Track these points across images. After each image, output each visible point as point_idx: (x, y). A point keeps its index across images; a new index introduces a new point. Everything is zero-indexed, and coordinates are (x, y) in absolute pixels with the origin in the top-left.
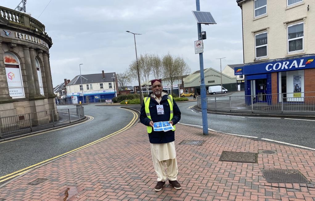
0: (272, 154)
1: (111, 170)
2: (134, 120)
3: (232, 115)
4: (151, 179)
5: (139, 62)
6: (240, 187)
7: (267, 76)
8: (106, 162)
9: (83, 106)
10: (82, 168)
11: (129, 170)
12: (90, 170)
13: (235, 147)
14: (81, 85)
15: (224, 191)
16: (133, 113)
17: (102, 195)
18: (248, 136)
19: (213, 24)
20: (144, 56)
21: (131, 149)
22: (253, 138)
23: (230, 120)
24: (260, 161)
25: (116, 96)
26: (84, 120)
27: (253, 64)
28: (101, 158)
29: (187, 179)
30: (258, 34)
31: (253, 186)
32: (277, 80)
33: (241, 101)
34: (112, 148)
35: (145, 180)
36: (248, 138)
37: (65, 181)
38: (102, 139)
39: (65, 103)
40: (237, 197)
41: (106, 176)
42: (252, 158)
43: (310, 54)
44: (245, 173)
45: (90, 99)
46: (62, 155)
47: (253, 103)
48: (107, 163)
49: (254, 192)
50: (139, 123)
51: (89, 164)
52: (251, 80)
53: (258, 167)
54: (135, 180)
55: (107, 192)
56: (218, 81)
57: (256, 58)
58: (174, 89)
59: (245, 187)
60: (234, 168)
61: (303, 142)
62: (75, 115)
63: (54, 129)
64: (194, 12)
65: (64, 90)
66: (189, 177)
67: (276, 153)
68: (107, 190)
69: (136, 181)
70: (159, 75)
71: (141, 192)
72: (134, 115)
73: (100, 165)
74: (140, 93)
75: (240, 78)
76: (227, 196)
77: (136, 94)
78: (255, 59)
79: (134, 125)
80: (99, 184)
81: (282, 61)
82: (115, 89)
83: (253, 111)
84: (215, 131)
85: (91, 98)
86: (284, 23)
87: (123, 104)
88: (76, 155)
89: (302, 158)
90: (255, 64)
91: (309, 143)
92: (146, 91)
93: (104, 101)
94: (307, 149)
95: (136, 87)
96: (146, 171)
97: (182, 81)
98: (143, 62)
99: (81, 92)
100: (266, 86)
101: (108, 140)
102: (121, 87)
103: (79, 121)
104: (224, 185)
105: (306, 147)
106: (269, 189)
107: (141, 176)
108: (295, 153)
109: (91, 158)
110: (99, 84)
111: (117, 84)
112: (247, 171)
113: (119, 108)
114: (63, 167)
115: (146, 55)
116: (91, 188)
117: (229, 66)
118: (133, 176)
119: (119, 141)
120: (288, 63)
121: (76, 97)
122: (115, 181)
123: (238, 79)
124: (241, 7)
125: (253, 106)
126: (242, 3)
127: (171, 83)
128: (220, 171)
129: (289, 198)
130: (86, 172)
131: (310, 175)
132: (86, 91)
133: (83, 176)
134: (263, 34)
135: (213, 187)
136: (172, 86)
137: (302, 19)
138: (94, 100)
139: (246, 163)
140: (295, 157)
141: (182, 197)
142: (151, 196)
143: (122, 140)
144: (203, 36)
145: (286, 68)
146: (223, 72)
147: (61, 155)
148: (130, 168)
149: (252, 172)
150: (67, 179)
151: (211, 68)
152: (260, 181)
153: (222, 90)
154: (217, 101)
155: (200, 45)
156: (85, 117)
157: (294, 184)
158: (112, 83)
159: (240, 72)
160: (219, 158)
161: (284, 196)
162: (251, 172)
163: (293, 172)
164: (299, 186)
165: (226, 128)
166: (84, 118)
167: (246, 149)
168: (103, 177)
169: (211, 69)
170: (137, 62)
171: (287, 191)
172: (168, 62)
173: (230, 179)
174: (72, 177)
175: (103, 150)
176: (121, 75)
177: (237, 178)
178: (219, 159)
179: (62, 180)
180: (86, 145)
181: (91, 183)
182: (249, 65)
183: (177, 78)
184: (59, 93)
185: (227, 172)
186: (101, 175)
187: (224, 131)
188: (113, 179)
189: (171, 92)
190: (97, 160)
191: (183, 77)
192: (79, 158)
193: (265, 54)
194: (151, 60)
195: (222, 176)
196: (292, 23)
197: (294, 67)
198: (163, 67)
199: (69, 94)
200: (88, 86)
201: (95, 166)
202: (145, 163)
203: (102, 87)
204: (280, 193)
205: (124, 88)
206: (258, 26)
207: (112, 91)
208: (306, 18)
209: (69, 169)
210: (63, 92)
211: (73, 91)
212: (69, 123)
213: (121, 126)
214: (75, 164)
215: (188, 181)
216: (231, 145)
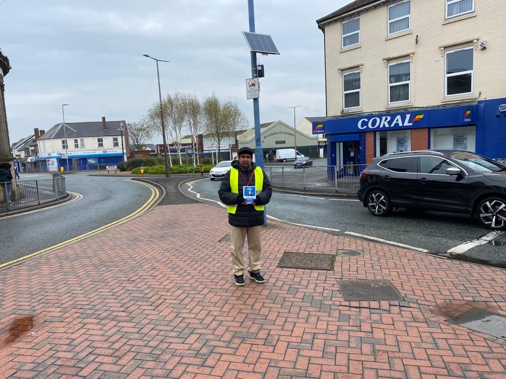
0: (356, 257)
1: (98, 287)
2: (151, 201)
3: (307, 195)
4: (165, 299)
5: (166, 105)
6: (303, 308)
7: (360, 136)
8: (93, 273)
9: (64, 176)
10: (48, 284)
11: (130, 287)
12: (62, 286)
13: (304, 245)
14: (64, 139)
15: (278, 316)
16: (152, 189)
17: (77, 329)
18: (325, 228)
19: (275, 54)
20: (172, 97)
21: (138, 250)
22: (333, 232)
23: (302, 203)
24: (337, 268)
25: (126, 160)
26: (66, 199)
27: (339, 117)
28: (85, 266)
29: (223, 298)
30: (347, 74)
31: (322, 306)
32: (373, 144)
33: (322, 173)
34: (106, 248)
35: (154, 302)
36: (325, 231)
37: (14, 307)
38: (91, 232)
39: (34, 170)
40: (297, 325)
41: (90, 296)
42: (326, 263)
43: (419, 108)
44: (313, 286)
45: (79, 165)
46: (16, 261)
47: (338, 178)
48: (94, 275)
49: (324, 315)
50: (158, 207)
51: (61, 277)
52: (338, 142)
53: (334, 277)
54: (138, 303)
55: (87, 324)
56: (290, 141)
57: (344, 108)
58: (223, 151)
59: (310, 309)
60: (297, 279)
61: (402, 237)
62: (50, 190)
63: (7, 215)
64: (246, 34)
65: (33, 148)
66: (227, 294)
67: (362, 254)
68: (86, 321)
69: (140, 303)
70: (198, 129)
71: (145, 321)
72: (153, 192)
73: (80, 277)
74: (167, 156)
75: (323, 138)
76: (281, 323)
77: (159, 157)
78: (343, 110)
79: (150, 210)
80: (74, 310)
81: (380, 116)
82: (123, 149)
83: (337, 189)
84: (278, 220)
85: (82, 163)
86: (384, 60)
87: (136, 173)
88: (40, 260)
89: (398, 262)
90: (342, 118)
91: (411, 239)
92: (176, 153)
93: (103, 168)
94: (407, 248)
95: (161, 146)
96: (158, 287)
97: (236, 139)
98: (172, 106)
99: (64, 152)
100: (357, 152)
101: (101, 235)
102: (135, 144)
103: (56, 202)
104: (280, 306)
105: (405, 246)
106: (345, 311)
107: (149, 295)
108: (389, 255)
109: (67, 265)
110: (96, 139)
111: (127, 140)
112: (317, 283)
113: (129, 180)
114: (14, 283)
115: (176, 96)
116: (58, 318)
117: (307, 118)
118: (135, 295)
119: (120, 236)
120: (389, 118)
121: (55, 160)
122: (103, 304)
123: (320, 140)
124: (323, 30)
125: (338, 182)
126: (325, 25)
127: (218, 141)
128: (276, 284)
129: (371, 323)
130: (54, 290)
131: (406, 287)
132: (73, 150)
133: (47, 298)
134: (354, 74)
135: (263, 309)
136: (219, 147)
137: (408, 56)
138: (87, 166)
139: (317, 271)
140: (387, 261)
141: (212, 328)
142: (160, 328)
143: (125, 234)
144: (259, 73)
145: (387, 125)
146: (299, 129)
147: (13, 261)
148: (131, 282)
149: (324, 285)
150: (19, 304)
151: (280, 121)
152: (333, 299)
153: (296, 156)
154: (284, 173)
155: (254, 85)
156: (68, 195)
157: (382, 302)
158: (119, 138)
159: (320, 129)
160: (278, 262)
161: (366, 321)
162: (321, 285)
163: (381, 284)
164: (388, 305)
165: (295, 214)
166: (65, 197)
167: (319, 248)
168: (84, 299)
169: (280, 123)
170: (161, 105)
171: (371, 313)
172: (212, 108)
173: (290, 296)
174: (28, 300)
175: (89, 252)
176: (135, 124)
177: (300, 295)
178: (277, 265)
179: (9, 305)
180: (61, 244)
181: (61, 309)
182: (334, 119)
183: (227, 134)
184: (23, 152)
185: (288, 284)
186: (80, 295)
187: (291, 220)
188: (100, 301)
189: (217, 156)
190: (77, 270)
191: (236, 134)
192: (44, 267)
193: (357, 104)
194: (185, 104)
195: (279, 292)
196: (395, 61)
197: (397, 124)
198: (204, 115)
199: (42, 154)
200: (76, 141)
201: (72, 280)
202: (158, 273)
203: (102, 144)
204: (360, 317)
205: (139, 146)
206: (347, 61)
207: (118, 151)
208: (413, 54)
209: (24, 286)
210: (32, 150)
211: (50, 149)
212: (38, 205)
213: (128, 210)
214: (37, 276)
215: (224, 302)
216: (298, 242)
